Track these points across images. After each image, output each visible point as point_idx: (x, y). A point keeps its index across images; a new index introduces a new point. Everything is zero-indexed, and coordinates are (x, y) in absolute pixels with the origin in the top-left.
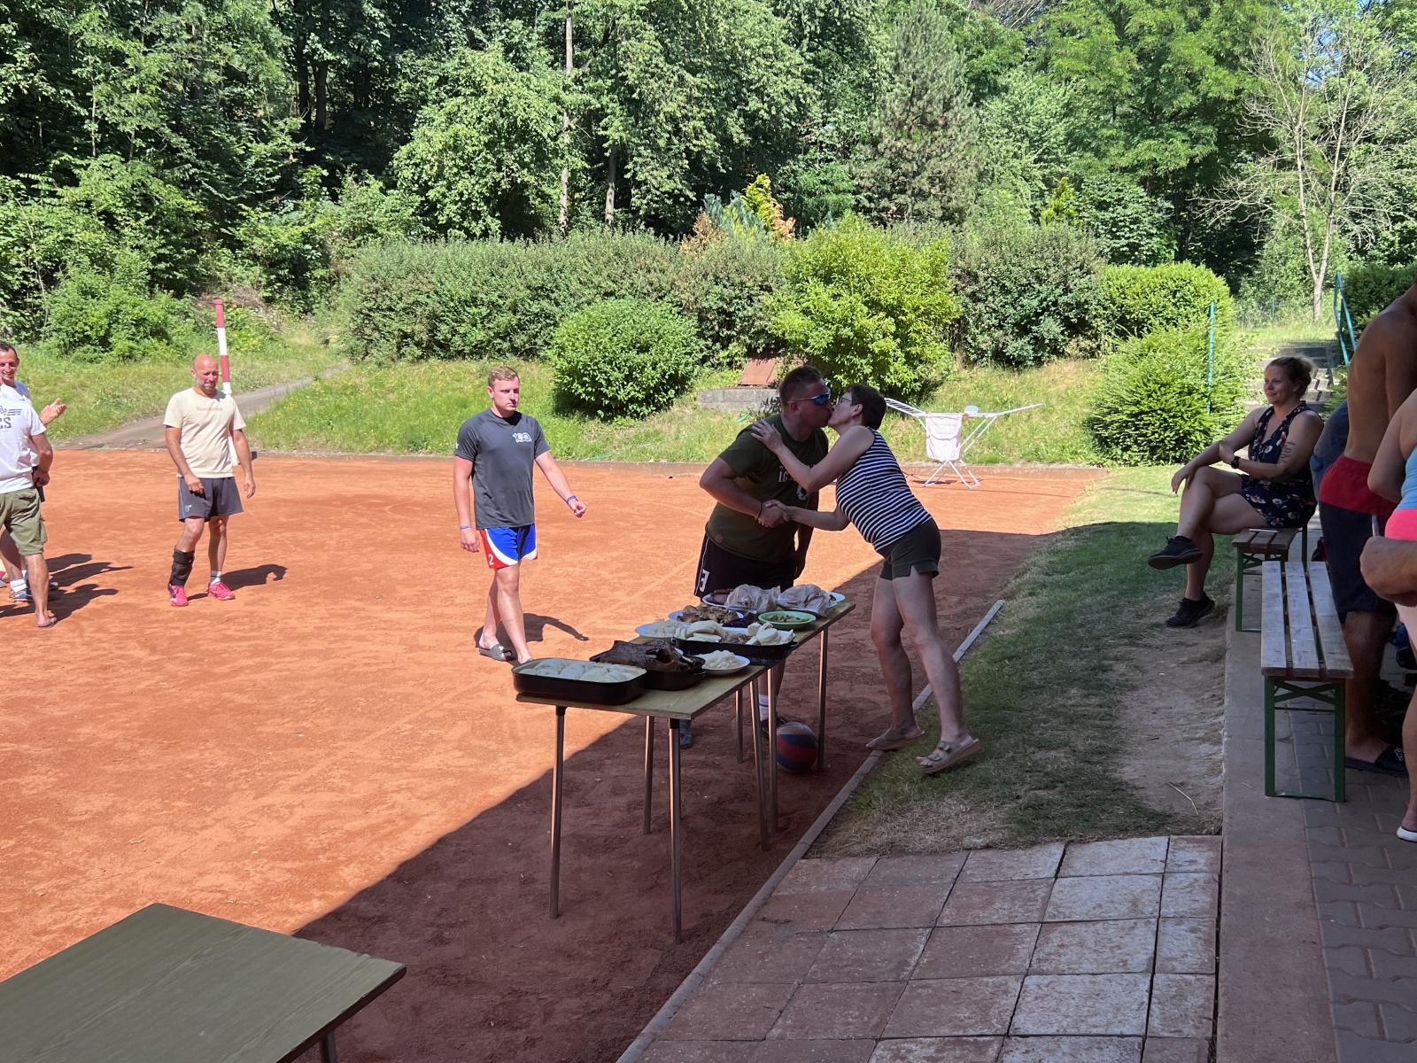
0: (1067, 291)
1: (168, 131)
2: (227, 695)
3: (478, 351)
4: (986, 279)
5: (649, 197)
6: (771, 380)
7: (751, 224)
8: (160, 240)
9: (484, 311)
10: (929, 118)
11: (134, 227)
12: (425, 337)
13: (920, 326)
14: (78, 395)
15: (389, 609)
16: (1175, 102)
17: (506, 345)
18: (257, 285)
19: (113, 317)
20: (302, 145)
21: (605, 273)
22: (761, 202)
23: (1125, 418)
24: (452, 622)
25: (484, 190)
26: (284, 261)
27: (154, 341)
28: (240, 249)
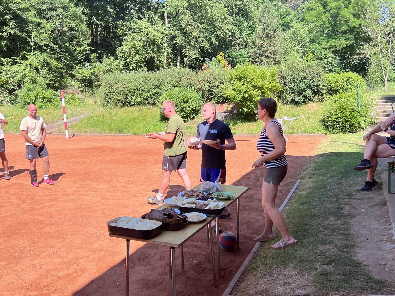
0: (313, 81)
1: (53, 44)
2: (37, 217)
3: (139, 104)
4: (288, 79)
5: (189, 60)
6: (224, 110)
7: (218, 67)
8: (51, 75)
9: (140, 92)
10: (269, 35)
11: (43, 71)
12: (124, 100)
13: (269, 93)
15: (99, 184)
16: (342, 28)
17: (147, 102)
18: (79, 87)
19: (36, 97)
20: (91, 47)
21: (175, 80)
22: (221, 60)
23: (333, 119)
24: (118, 189)
25: (142, 59)
26: (86, 80)
27: (48, 103)
28: (74, 77)
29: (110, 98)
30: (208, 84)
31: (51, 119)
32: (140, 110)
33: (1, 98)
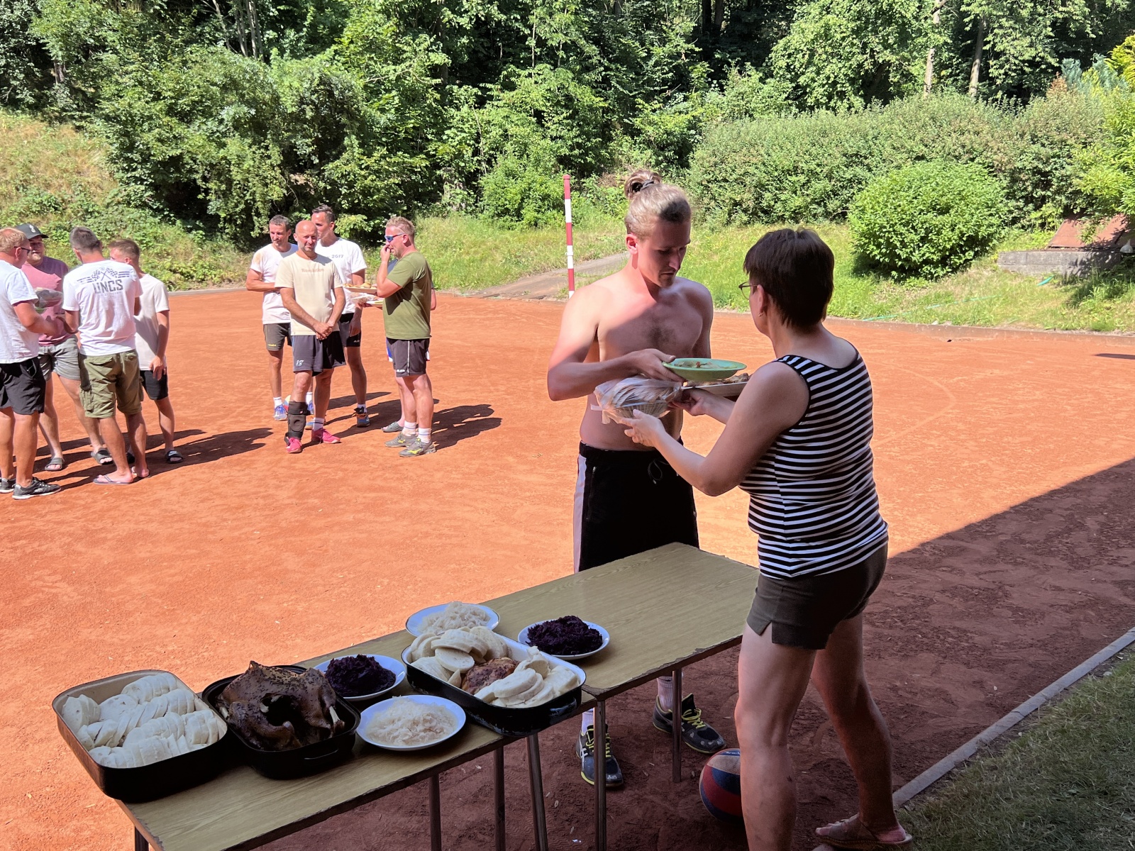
1: (583, 42)
3: (796, 216)
9: (802, 178)
11: (556, 121)
12: (751, 204)
14: (492, 255)
17: (821, 210)
19: (525, 196)
20: (691, 46)
21: (918, 138)
22: (1128, 64)
25: (849, 72)
26: (672, 144)
27: (555, 212)
28: (638, 136)
29: (713, 198)
30: (1036, 148)
31: (553, 258)
33: (446, 198)
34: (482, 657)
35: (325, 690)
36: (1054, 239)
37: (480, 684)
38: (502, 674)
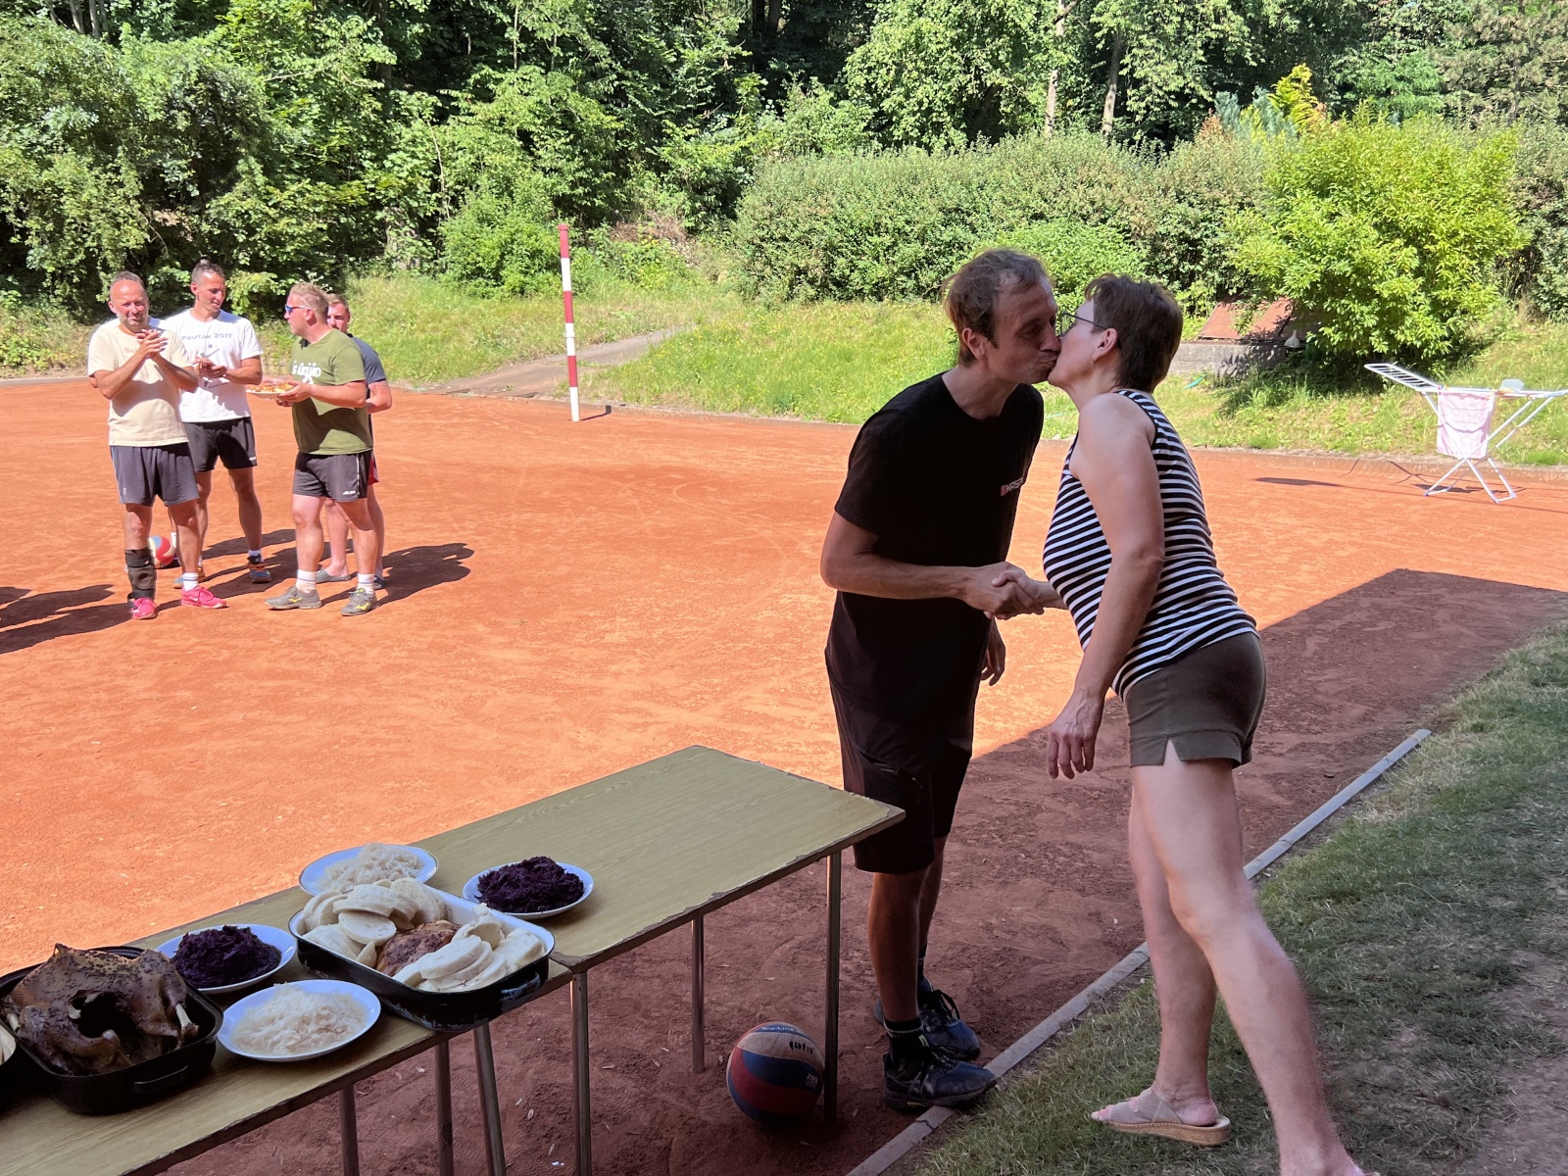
1: (586, 37)
3: (879, 291)
5: (1149, 98)
6: (1245, 334)
7: (1277, 131)
8: (578, 162)
9: (887, 240)
11: (551, 148)
12: (819, 272)
13: (1457, 259)
14: (458, 334)
17: (911, 283)
18: (680, 214)
19: (505, 250)
20: (738, 49)
21: (1036, 189)
22: (1296, 102)
25: (948, 97)
26: (712, 186)
27: (549, 274)
28: (666, 172)
29: (768, 263)
30: (1182, 207)
31: (547, 340)
32: (880, 318)
33: (391, 249)
34: (407, 921)
35: (169, 981)
36: (1205, 327)
37: (403, 960)
38: (435, 945)
